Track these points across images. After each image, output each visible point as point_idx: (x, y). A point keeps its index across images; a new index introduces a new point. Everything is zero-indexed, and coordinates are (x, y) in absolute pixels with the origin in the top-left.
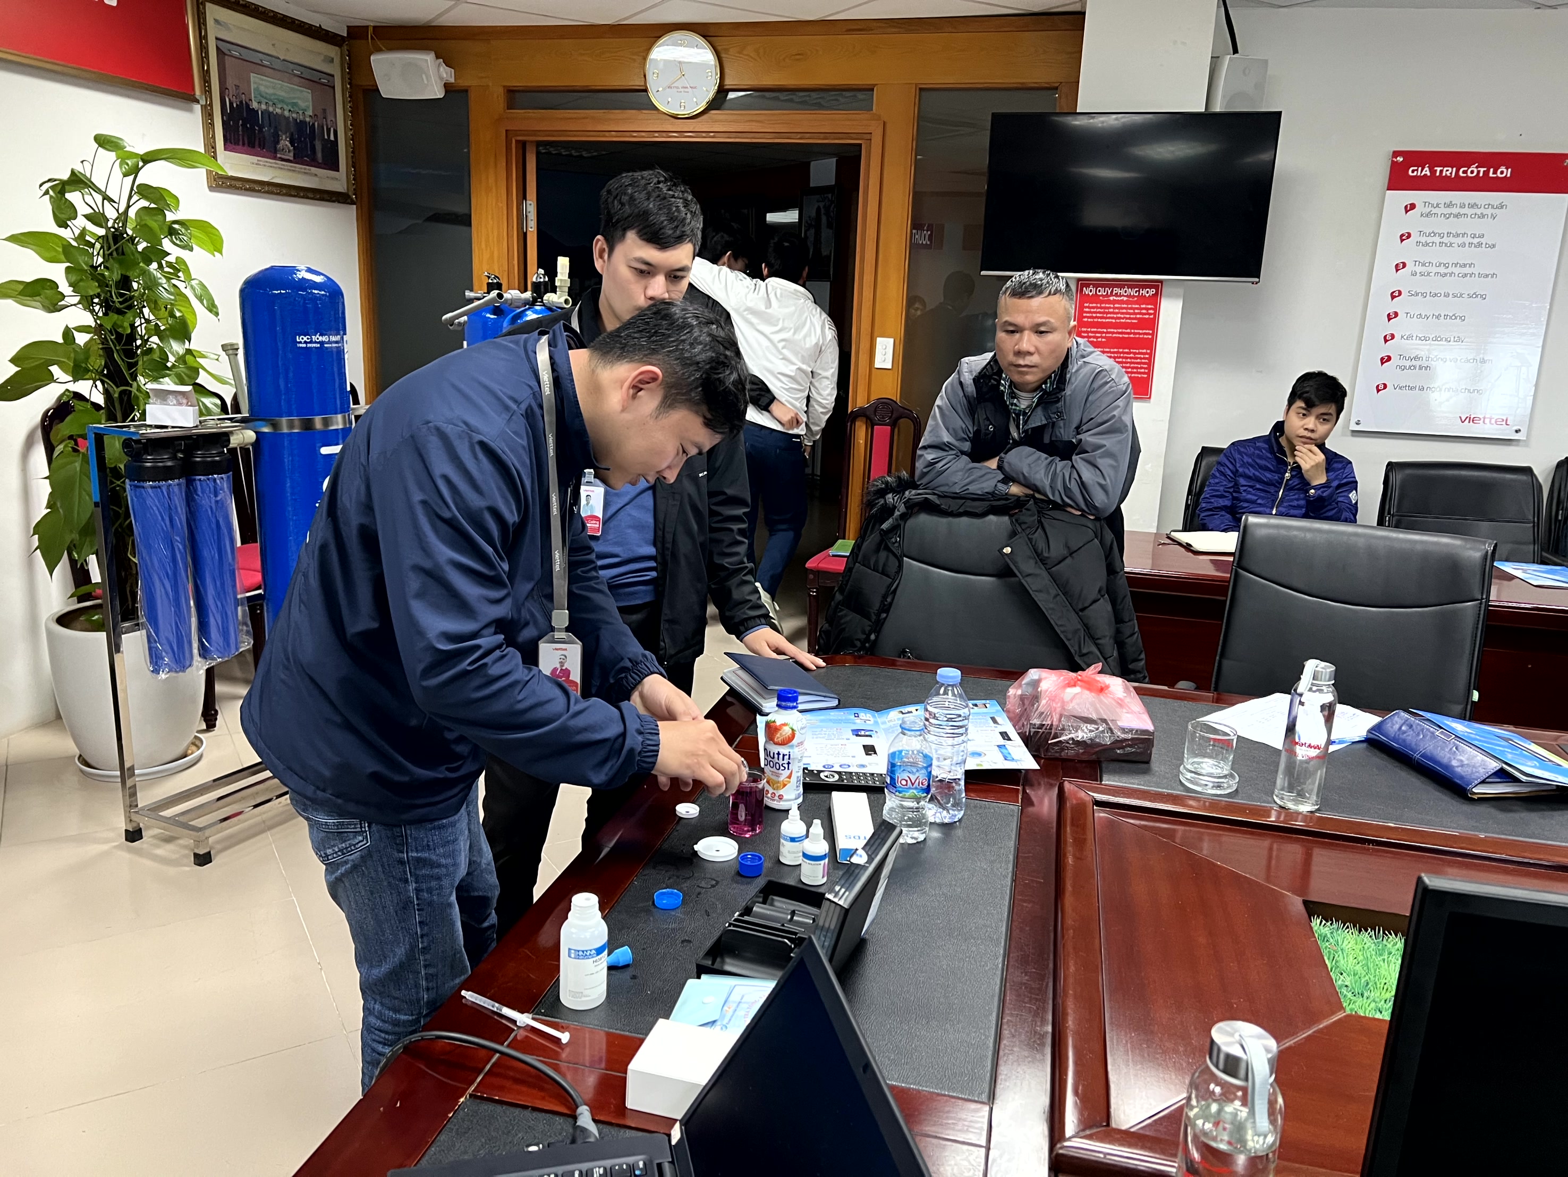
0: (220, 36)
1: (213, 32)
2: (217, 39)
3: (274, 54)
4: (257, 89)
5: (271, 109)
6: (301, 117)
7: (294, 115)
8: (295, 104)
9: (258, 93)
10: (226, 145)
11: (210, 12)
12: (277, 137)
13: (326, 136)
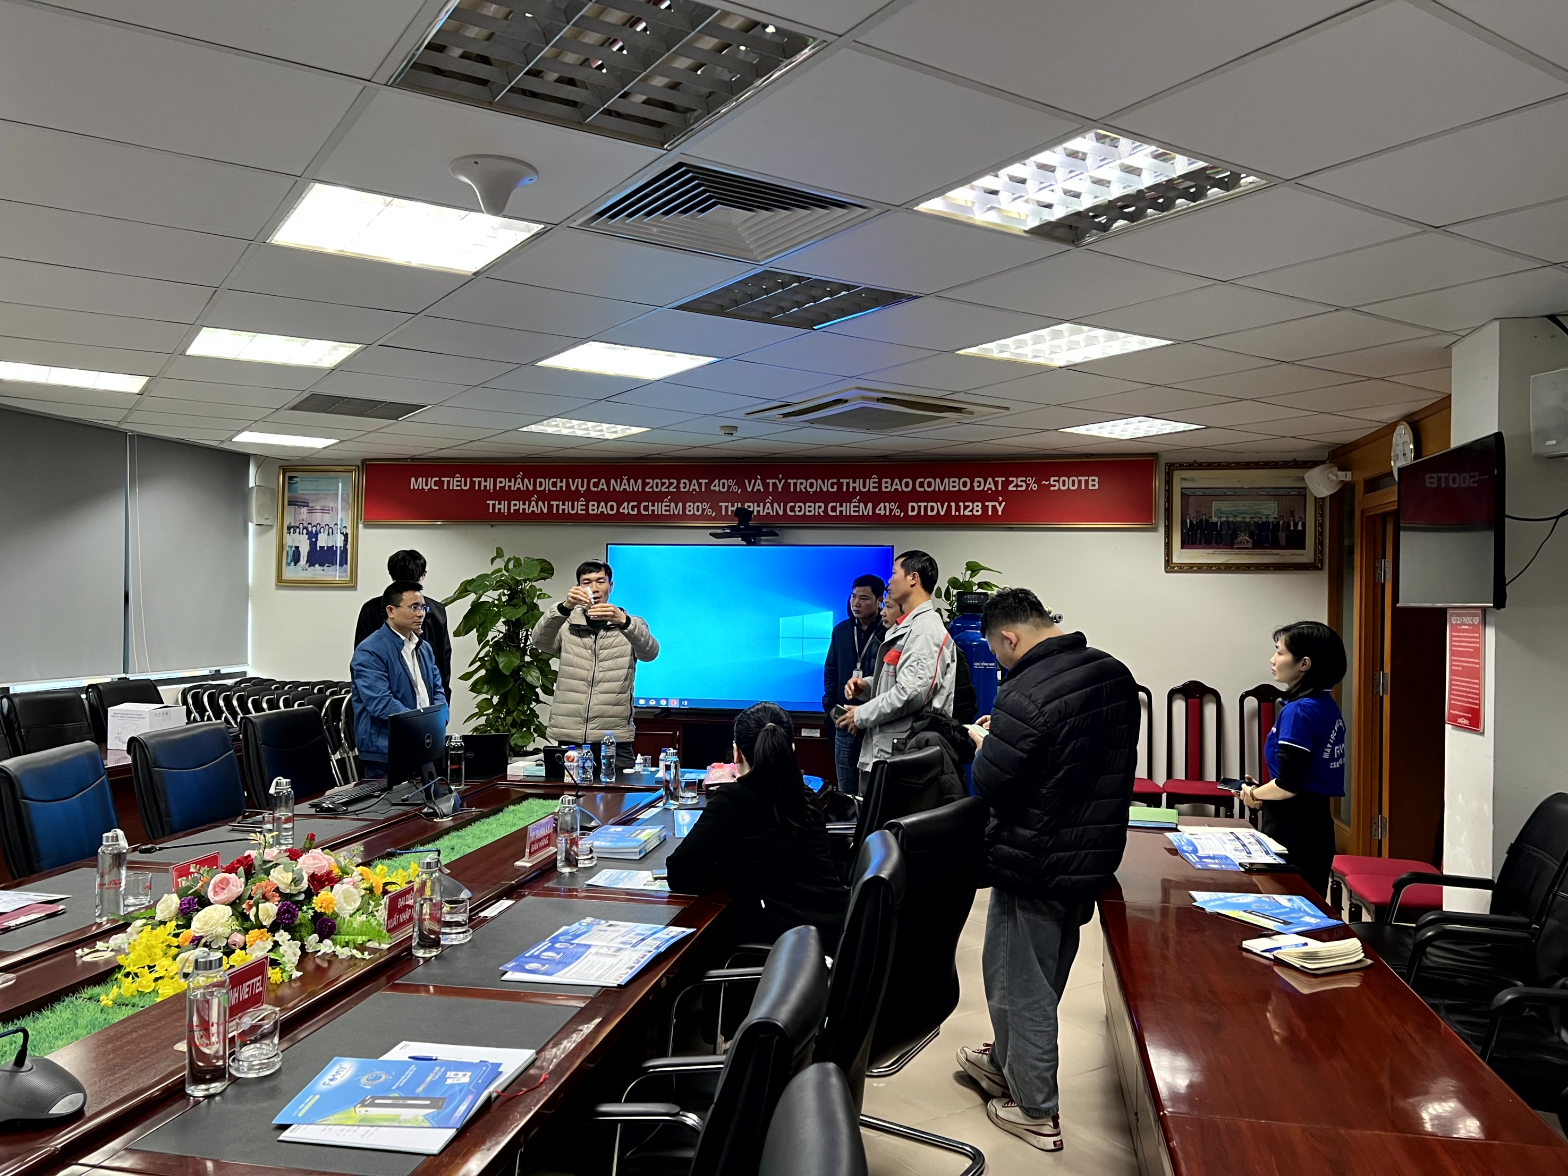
0: (1187, 487)
1: (1180, 485)
3: (1240, 486)
4: (1218, 510)
5: (1231, 519)
6: (1264, 520)
7: (1256, 520)
8: (1259, 513)
9: (1219, 511)
10: (1183, 546)
11: (1177, 475)
12: (1234, 536)
13: (1292, 528)
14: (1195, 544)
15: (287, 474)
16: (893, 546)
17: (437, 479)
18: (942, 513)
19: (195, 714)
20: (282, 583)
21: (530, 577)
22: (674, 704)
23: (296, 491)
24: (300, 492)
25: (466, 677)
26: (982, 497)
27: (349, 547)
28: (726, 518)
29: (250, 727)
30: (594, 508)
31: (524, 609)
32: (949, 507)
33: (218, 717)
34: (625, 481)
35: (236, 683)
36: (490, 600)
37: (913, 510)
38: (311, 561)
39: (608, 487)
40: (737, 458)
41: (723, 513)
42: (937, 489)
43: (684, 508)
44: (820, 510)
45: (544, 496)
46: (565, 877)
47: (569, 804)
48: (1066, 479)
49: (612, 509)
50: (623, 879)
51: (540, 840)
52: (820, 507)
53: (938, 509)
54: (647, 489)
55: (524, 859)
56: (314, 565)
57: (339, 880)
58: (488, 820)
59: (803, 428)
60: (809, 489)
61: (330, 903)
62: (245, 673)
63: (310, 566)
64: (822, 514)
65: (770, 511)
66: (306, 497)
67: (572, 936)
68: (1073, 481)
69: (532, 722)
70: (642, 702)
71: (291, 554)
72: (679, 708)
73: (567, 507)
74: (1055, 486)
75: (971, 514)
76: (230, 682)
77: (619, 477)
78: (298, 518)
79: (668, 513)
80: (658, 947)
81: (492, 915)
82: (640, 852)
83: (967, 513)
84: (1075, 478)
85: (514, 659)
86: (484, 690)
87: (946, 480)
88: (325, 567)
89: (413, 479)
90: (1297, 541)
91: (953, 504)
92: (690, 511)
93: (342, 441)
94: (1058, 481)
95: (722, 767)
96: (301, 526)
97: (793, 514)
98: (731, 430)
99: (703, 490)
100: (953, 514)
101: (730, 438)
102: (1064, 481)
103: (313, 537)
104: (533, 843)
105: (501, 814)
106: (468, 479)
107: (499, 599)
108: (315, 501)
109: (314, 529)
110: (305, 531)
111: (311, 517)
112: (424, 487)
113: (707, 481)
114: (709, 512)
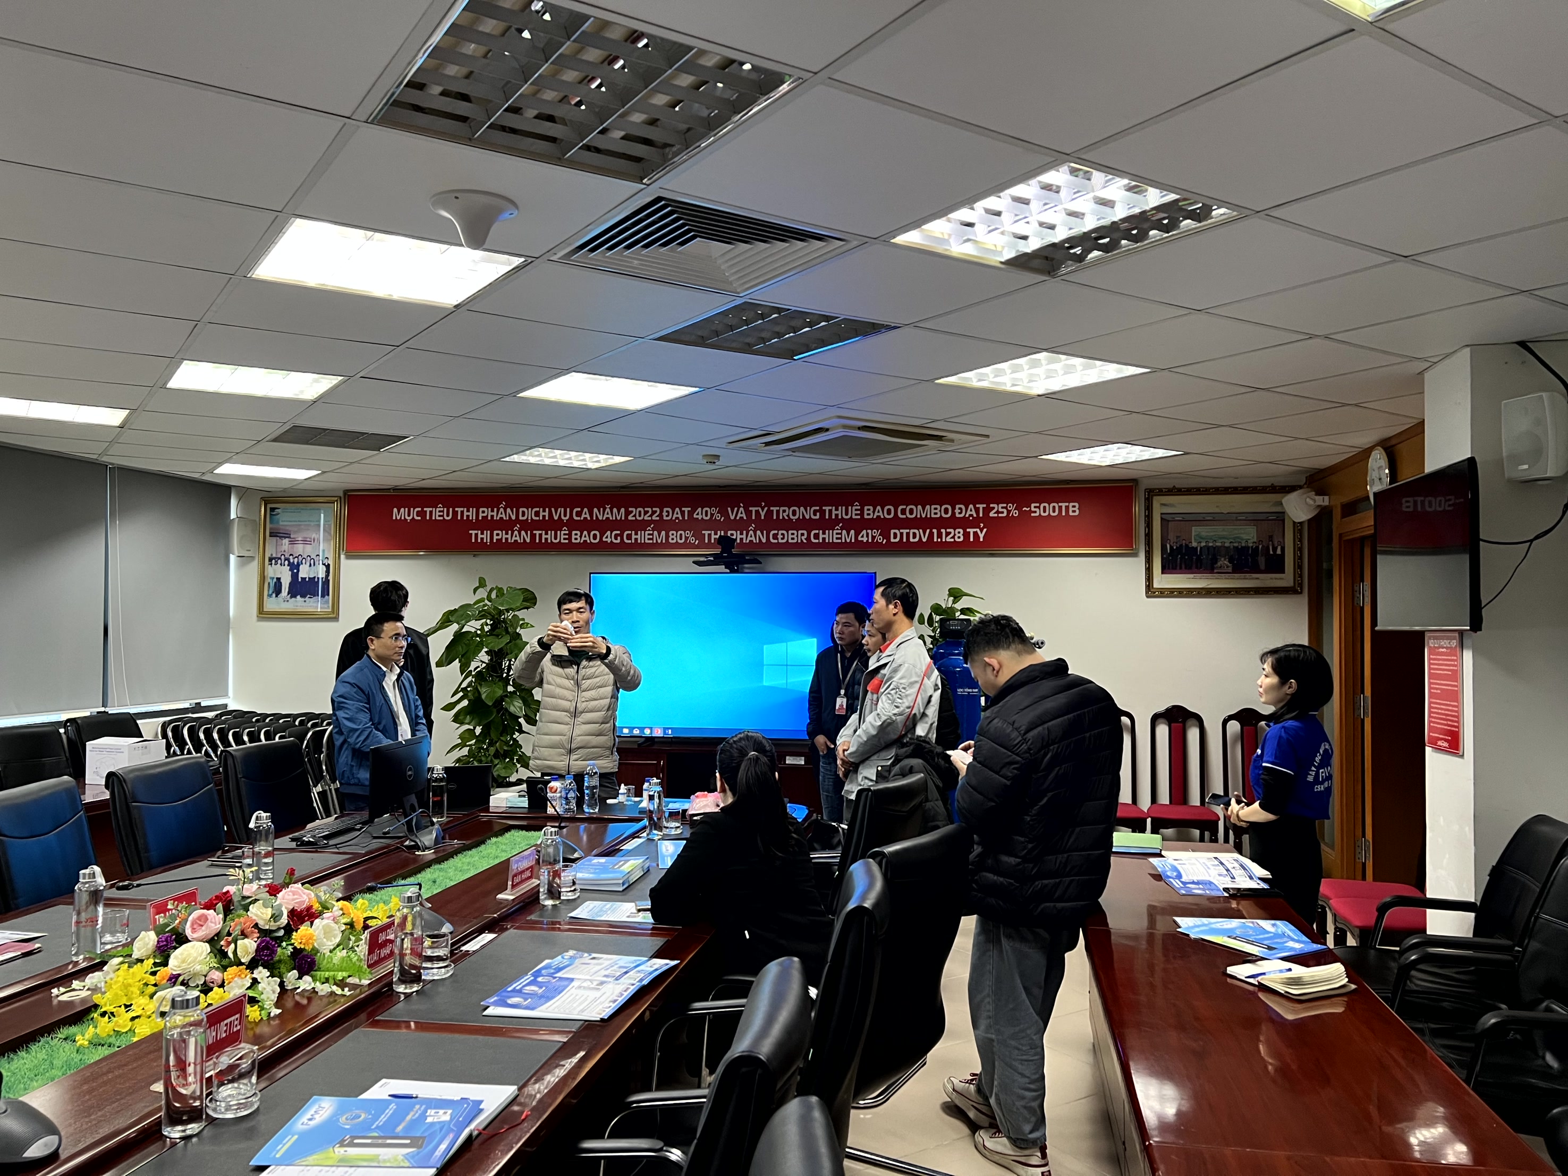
0: (1167, 512)
1: (1160, 511)
2: (1163, 514)
3: (1219, 511)
4: (1198, 535)
5: (1211, 544)
6: (1243, 545)
7: (1236, 545)
8: (1238, 538)
9: (1199, 537)
10: (1164, 570)
11: (1157, 501)
12: (1214, 560)
13: (1271, 552)
14: (1176, 569)
15: (269, 506)
16: (875, 573)
17: (420, 509)
18: (924, 540)
19: (175, 748)
20: (263, 614)
21: (512, 606)
22: (658, 733)
23: (278, 522)
24: (281, 523)
25: (448, 708)
26: (964, 523)
27: (331, 578)
28: (709, 546)
29: (230, 761)
30: (577, 537)
31: (507, 639)
32: (931, 534)
33: (198, 750)
34: (608, 510)
35: (217, 716)
36: (473, 630)
37: (895, 537)
38: (293, 593)
39: (591, 515)
40: (720, 487)
41: (706, 541)
42: (919, 516)
43: (667, 537)
44: (803, 538)
45: (526, 526)
46: (547, 910)
47: (551, 835)
48: (1046, 505)
49: (595, 537)
50: (606, 911)
51: (522, 872)
52: (802, 534)
53: (919, 535)
54: (630, 518)
55: (506, 892)
56: (295, 597)
57: (319, 915)
58: (470, 852)
59: (785, 456)
60: (792, 517)
61: (310, 939)
62: (226, 706)
63: (291, 597)
64: (805, 541)
65: (753, 538)
66: (287, 528)
67: (554, 969)
68: (1054, 507)
69: (515, 753)
70: (626, 731)
71: (272, 585)
72: (663, 737)
73: (549, 536)
74: (1035, 512)
75: (952, 540)
76: (210, 715)
77: (601, 506)
78: (279, 550)
79: (651, 541)
80: (641, 980)
81: (474, 949)
82: (623, 884)
83: (949, 539)
84: (1055, 504)
85: (497, 690)
86: (467, 721)
87: (928, 507)
88: (307, 599)
89: (395, 510)
90: (1276, 565)
91: (935, 531)
92: (673, 539)
93: (324, 472)
94: (1039, 507)
95: (706, 796)
96: (283, 557)
97: (776, 541)
98: (713, 459)
99: (686, 518)
100: (935, 540)
101: (713, 467)
102: (1045, 507)
103: (294, 568)
104: (515, 875)
105: (483, 846)
106: (451, 509)
107: (482, 629)
108: (295, 532)
109: (296, 560)
110: (287, 562)
111: (293, 548)
112: (407, 518)
113: (690, 509)
114: (692, 540)
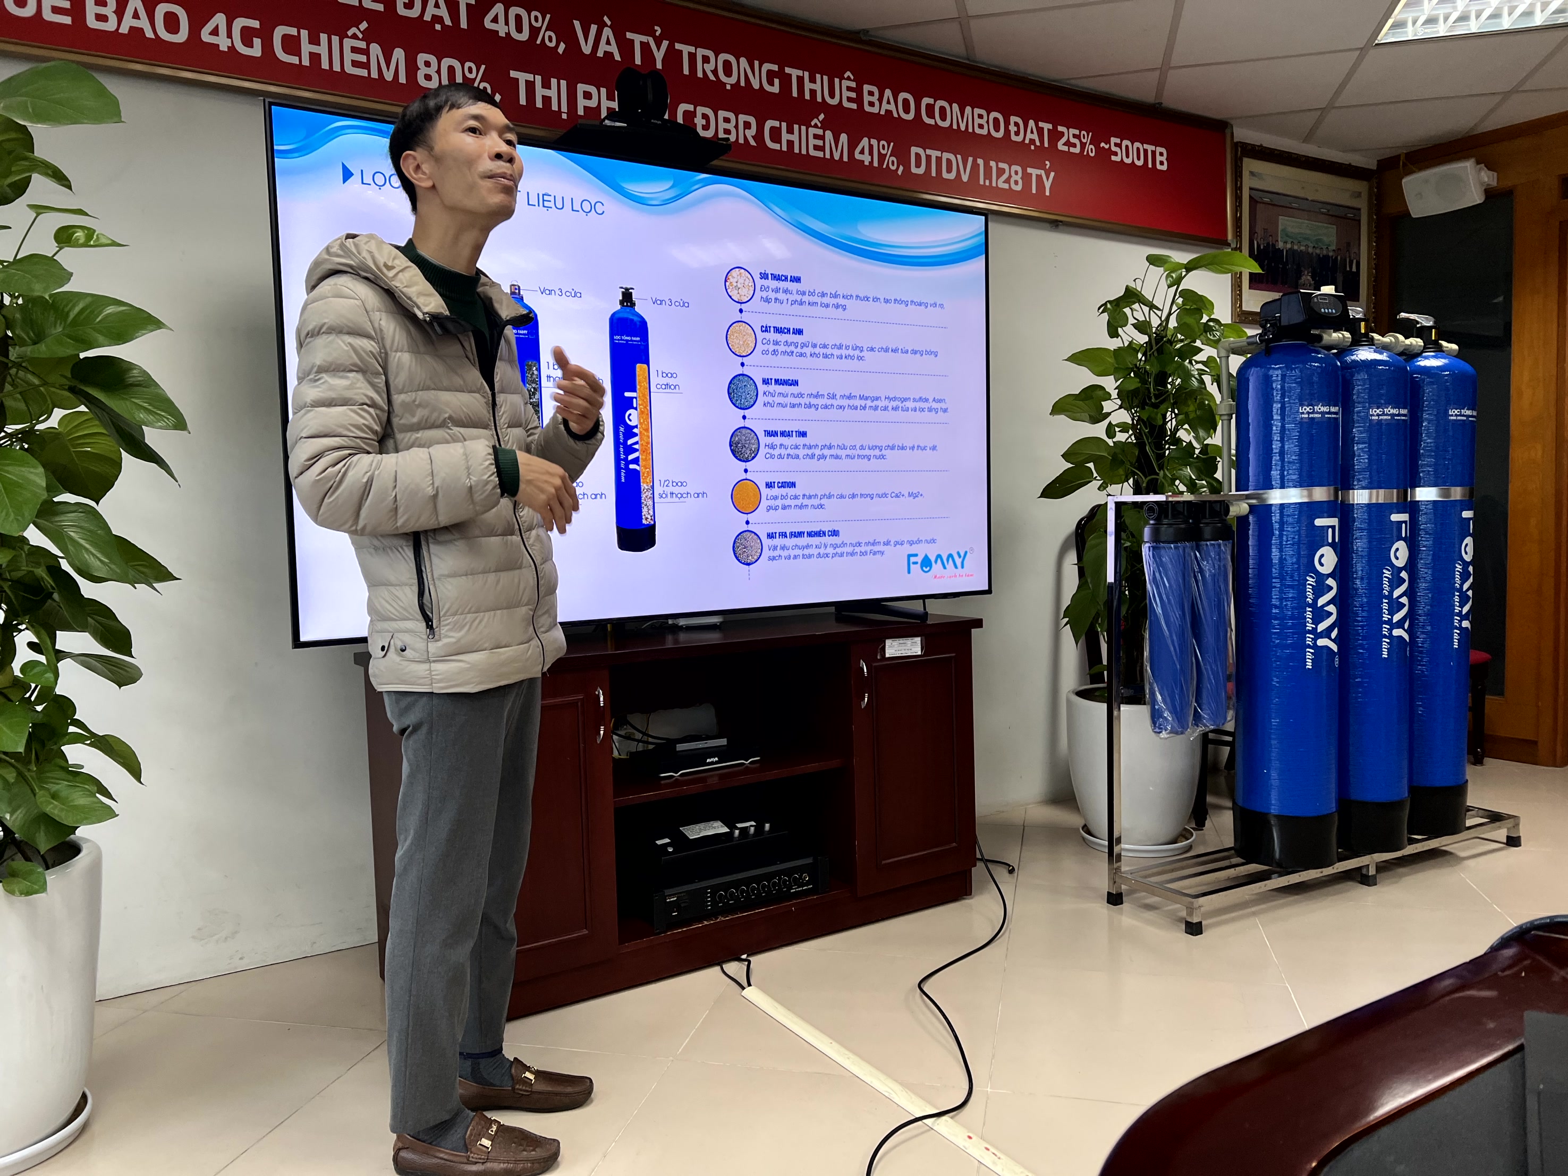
0: (1253, 186)
1: (1247, 182)
2: (1251, 189)
3: (1303, 195)
4: (1282, 230)
5: (1296, 247)
6: (1325, 252)
7: (1318, 251)
8: (1318, 241)
9: (1285, 234)
10: (1252, 282)
11: (1245, 166)
12: (1299, 275)
13: (1348, 269)
18: (965, 178)
32: (975, 166)
37: (918, 165)
41: (524, 101)
42: (955, 127)
43: (412, 68)
44: (749, 134)
49: (172, 23)
52: (747, 125)
53: (956, 167)
60: (723, 77)
64: (753, 143)
74: (1116, 154)
75: (1007, 186)
79: (363, 72)
83: (1001, 183)
87: (968, 109)
91: (980, 162)
94: (1120, 146)
99: (464, 24)
100: (982, 182)
